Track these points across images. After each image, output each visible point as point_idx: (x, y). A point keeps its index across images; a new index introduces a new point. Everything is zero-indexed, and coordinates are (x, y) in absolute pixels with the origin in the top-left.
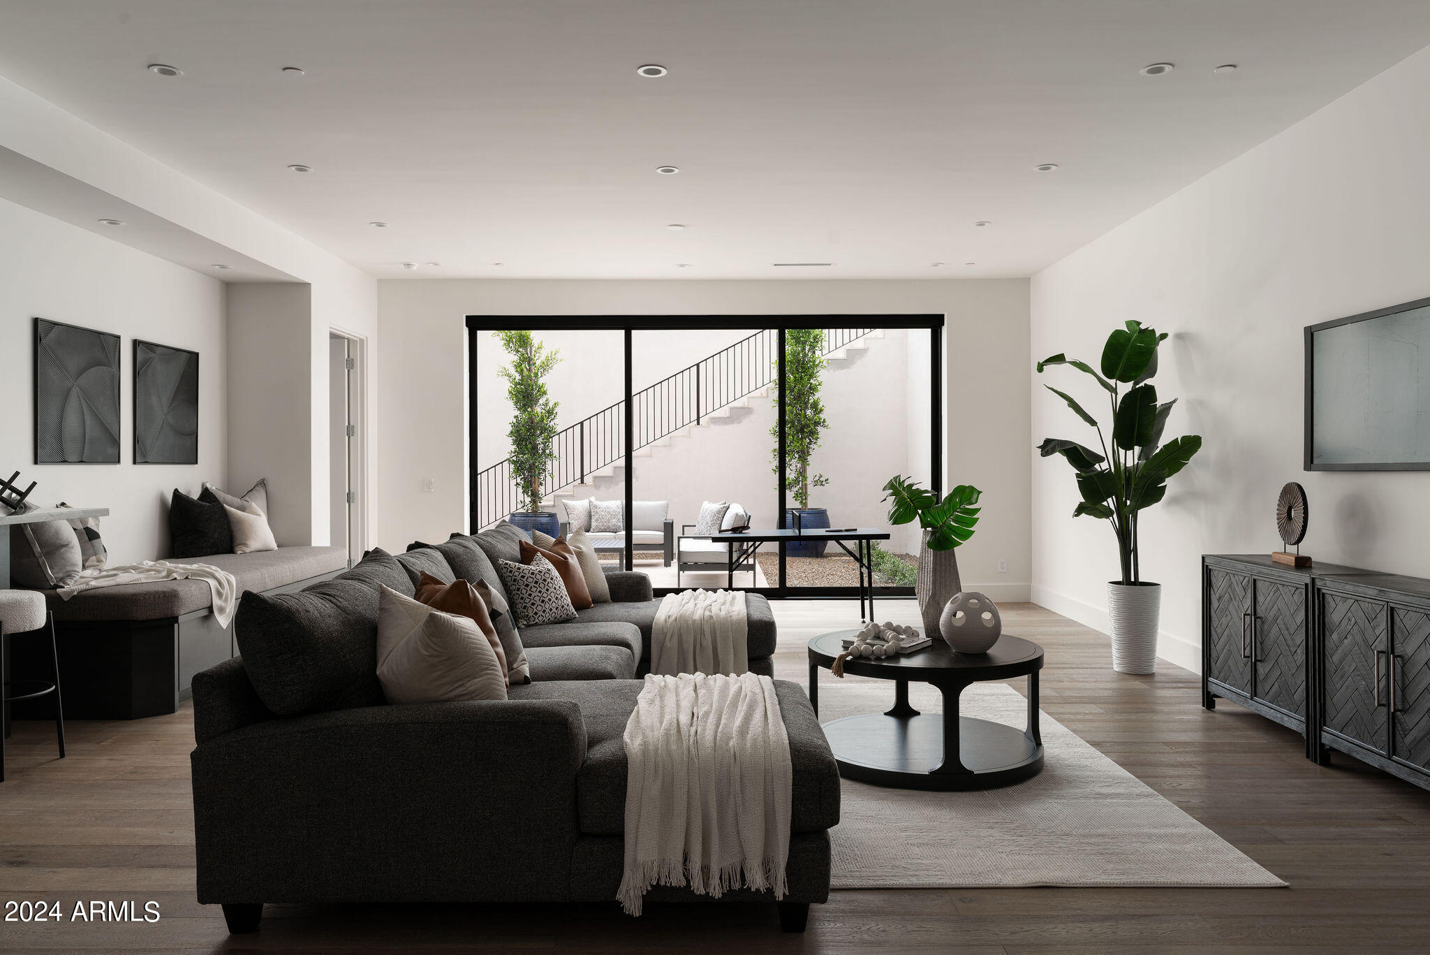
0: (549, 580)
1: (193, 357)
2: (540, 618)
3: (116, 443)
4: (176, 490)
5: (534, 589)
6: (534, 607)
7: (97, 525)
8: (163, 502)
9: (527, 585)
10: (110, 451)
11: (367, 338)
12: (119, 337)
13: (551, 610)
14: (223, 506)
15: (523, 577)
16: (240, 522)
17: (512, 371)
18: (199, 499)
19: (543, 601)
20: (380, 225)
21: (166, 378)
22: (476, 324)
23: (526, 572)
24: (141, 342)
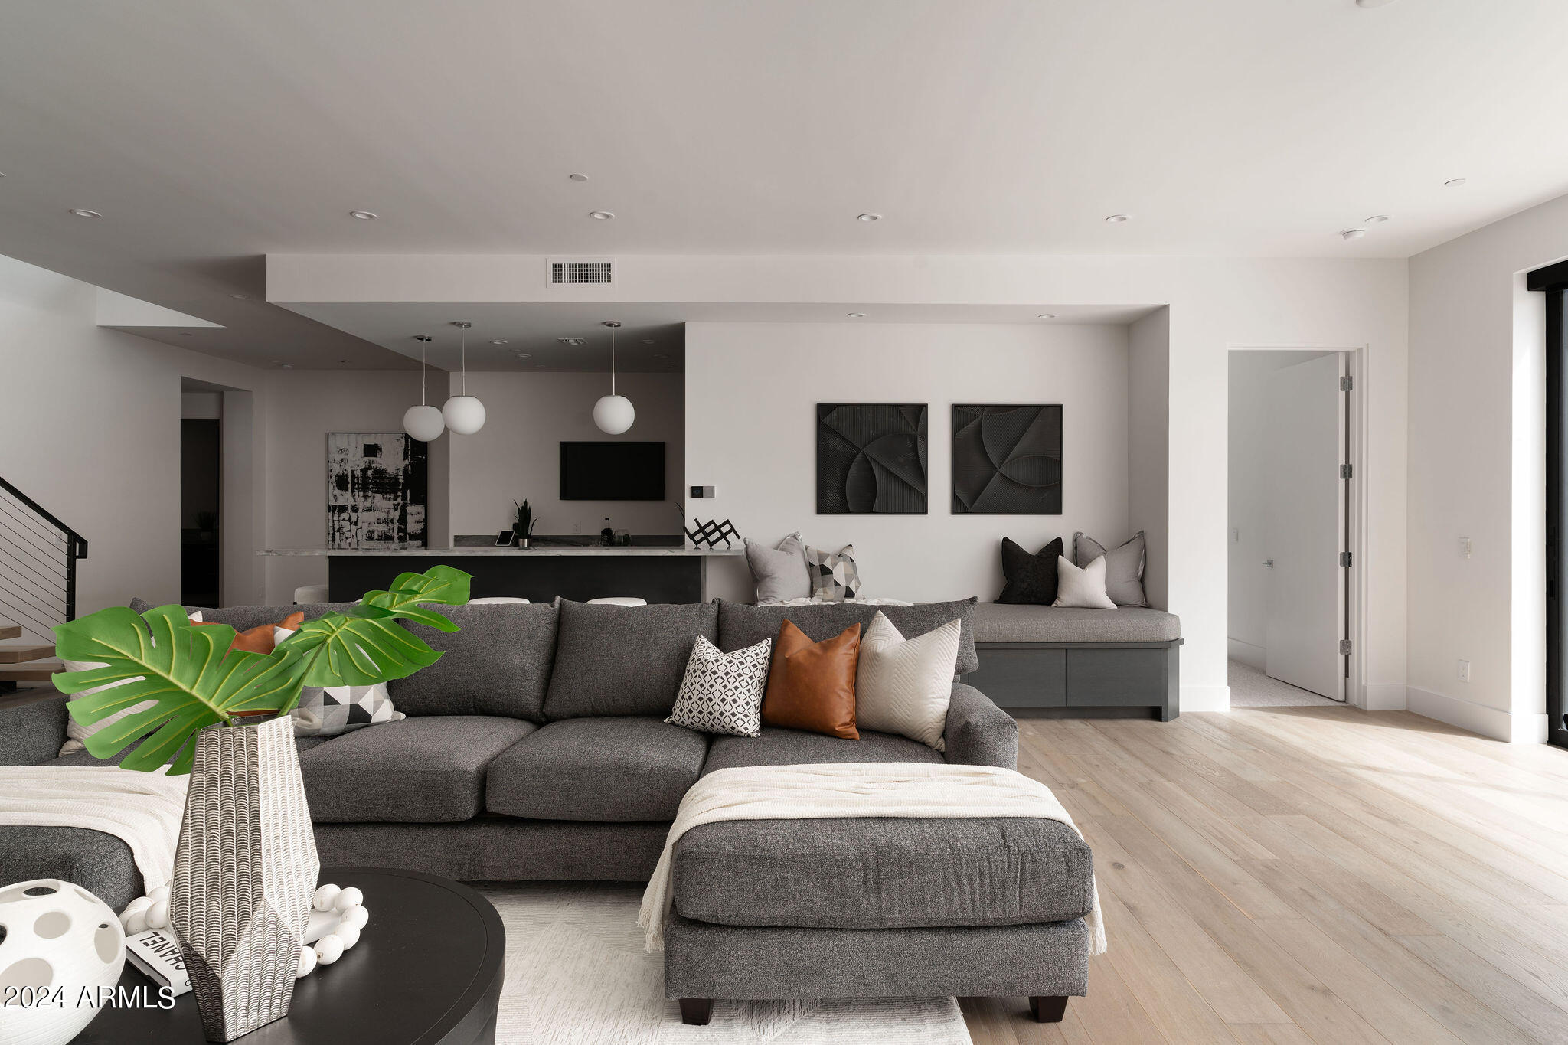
1: (1055, 410)
3: (923, 498)
4: (1007, 538)
10: (911, 504)
11: (1367, 346)
12: (928, 406)
24: (963, 404)
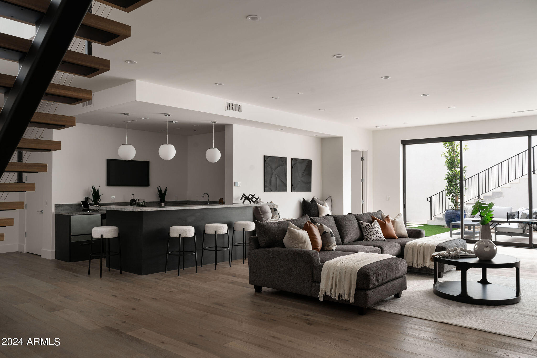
0: (374, 228)
1: (310, 161)
2: (370, 239)
3: (286, 186)
4: (303, 199)
5: (368, 230)
6: (368, 236)
7: (277, 208)
8: (300, 203)
9: (367, 229)
10: (284, 188)
11: (368, 150)
12: (287, 158)
13: (374, 237)
14: (316, 204)
15: (366, 226)
16: (321, 208)
17: (447, 155)
18: (311, 202)
19: (371, 234)
20: (357, 118)
21: (301, 168)
22: (405, 143)
23: (367, 225)
24: (293, 159)
